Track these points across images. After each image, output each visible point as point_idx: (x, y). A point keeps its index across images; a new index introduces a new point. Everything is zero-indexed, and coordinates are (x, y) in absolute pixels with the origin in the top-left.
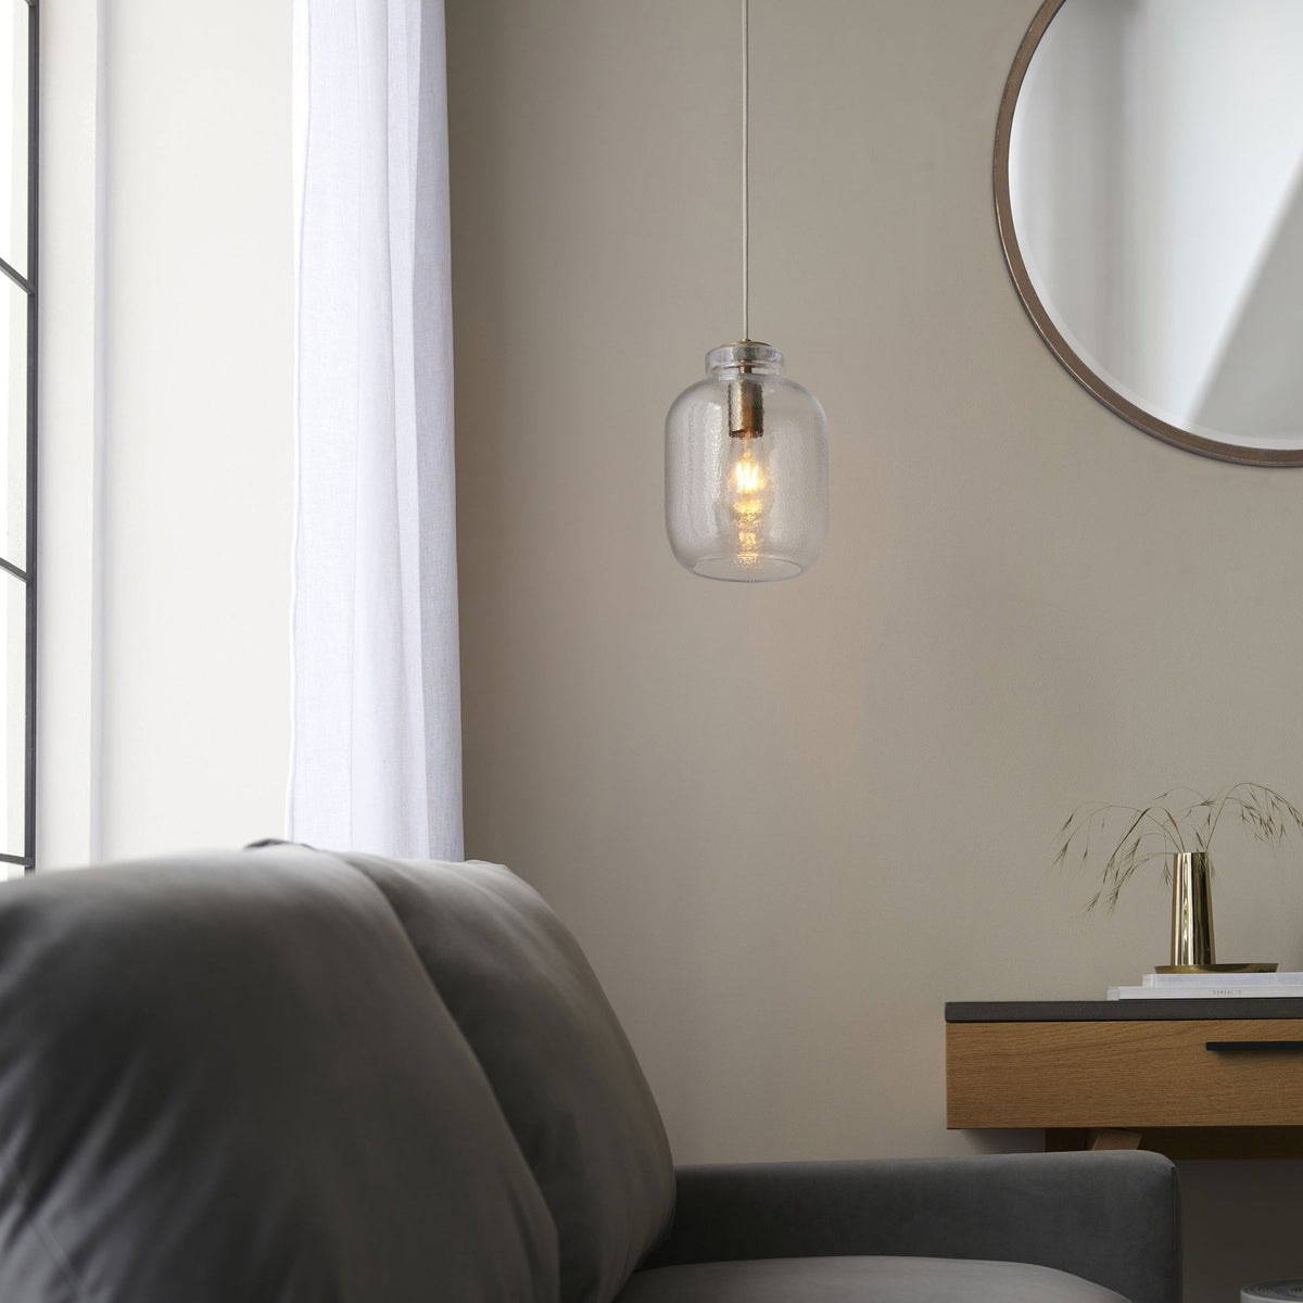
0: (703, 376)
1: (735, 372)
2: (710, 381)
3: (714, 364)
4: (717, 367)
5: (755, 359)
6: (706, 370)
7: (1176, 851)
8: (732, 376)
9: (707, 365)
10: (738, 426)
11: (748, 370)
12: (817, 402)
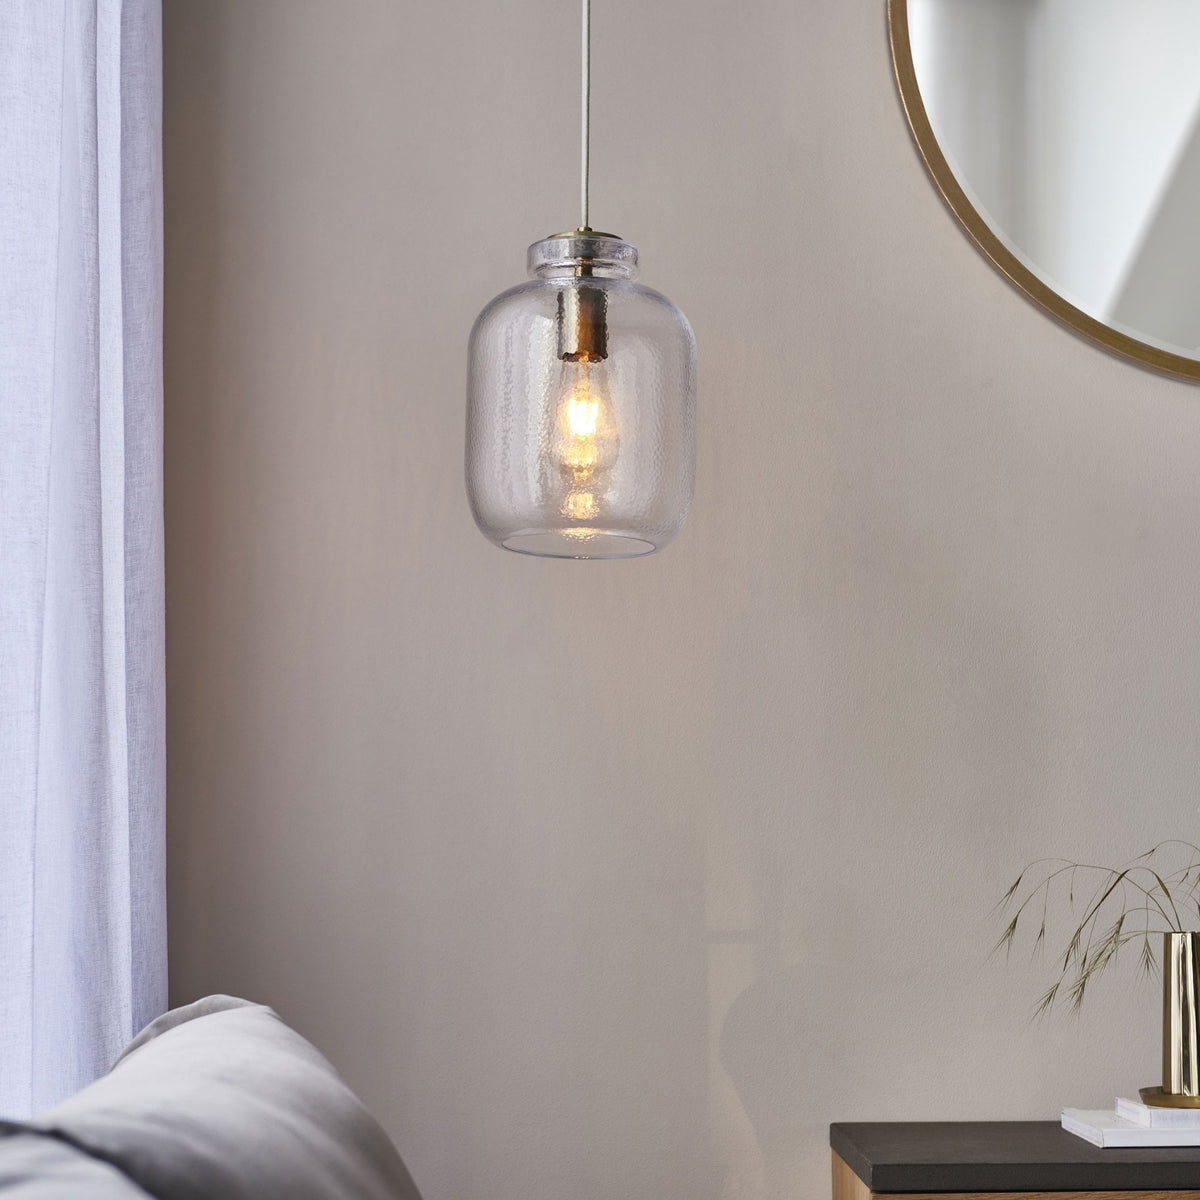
0: (525, 277)
1: (570, 273)
2: (535, 284)
3: (541, 260)
4: (544, 266)
5: (597, 256)
6: (529, 266)
7: (1169, 930)
8: (565, 279)
9: (531, 259)
10: (572, 346)
11: (587, 271)
12: (684, 317)
